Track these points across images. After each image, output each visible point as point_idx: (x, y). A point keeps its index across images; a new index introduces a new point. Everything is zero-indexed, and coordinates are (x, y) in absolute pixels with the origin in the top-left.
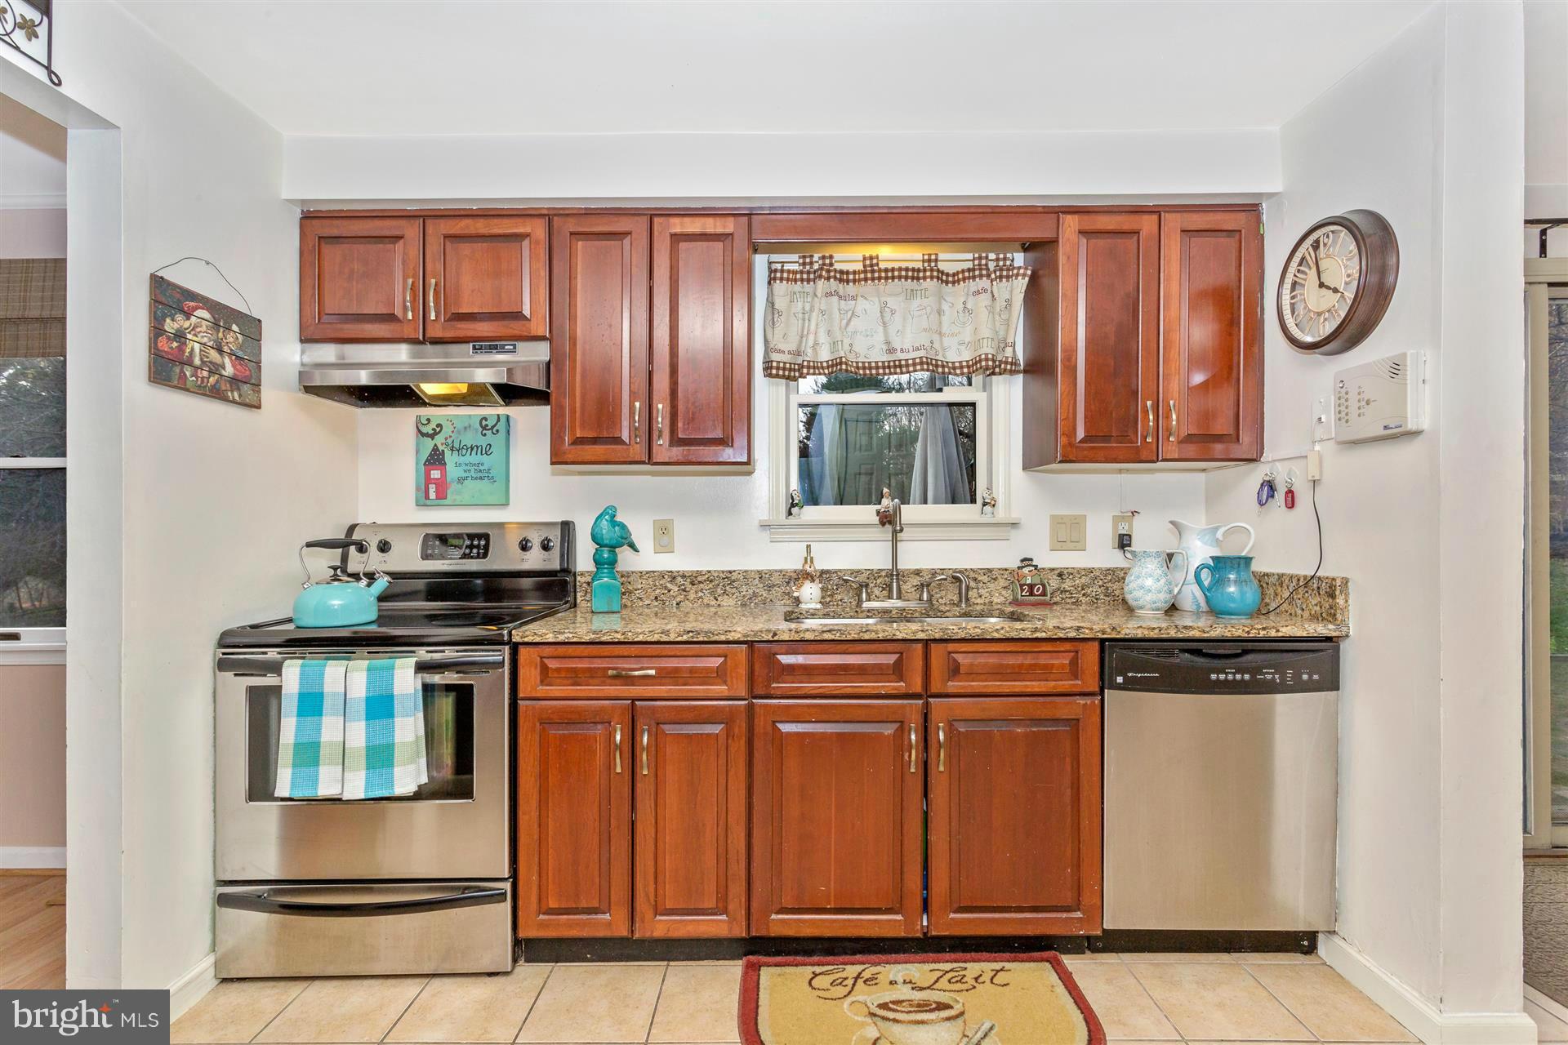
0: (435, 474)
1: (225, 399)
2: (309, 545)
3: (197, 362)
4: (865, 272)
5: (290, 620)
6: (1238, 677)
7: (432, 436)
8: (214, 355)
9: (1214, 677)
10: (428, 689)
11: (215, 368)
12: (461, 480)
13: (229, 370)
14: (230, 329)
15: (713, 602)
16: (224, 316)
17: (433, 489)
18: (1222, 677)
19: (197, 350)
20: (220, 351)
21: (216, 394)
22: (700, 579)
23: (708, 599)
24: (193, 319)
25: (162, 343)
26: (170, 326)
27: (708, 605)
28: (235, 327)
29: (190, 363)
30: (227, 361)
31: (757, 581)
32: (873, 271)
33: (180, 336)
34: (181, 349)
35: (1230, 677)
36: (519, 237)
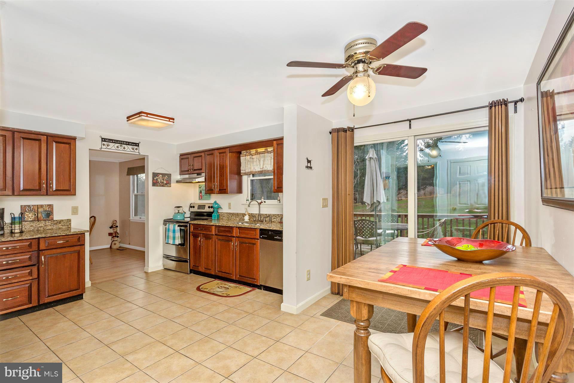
0: (201, 195)
1: (165, 187)
2: (175, 207)
3: (160, 182)
4: (256, 153)
5: (172, 219)
6: (279, 238)
7: (200, 188)
8: (163, 181)
9: (275, 237)
10: (181, 229)
11: (163, 183)
12: (204, 196)
13: (165, 182)
14: (165, 176)
15: (236, 219)
16: (164, 175)
17: (201, 198)
18: (276, 238)
19: (159, 180)
20: (163, 180)
21: (163, 186)
22: (234, 214)
23: (235, 219)
24: (159, 177)
25: (154, 181)
26: (155, 179)
27: (235, 220)
28: (166, 176)
29: (158, 183)
30: (165, 181)
31: (241, 215)
32: (257, 153)
33: (157, 179)
34: (157, 181)
35: (278, 238)
36: (201, 156)
